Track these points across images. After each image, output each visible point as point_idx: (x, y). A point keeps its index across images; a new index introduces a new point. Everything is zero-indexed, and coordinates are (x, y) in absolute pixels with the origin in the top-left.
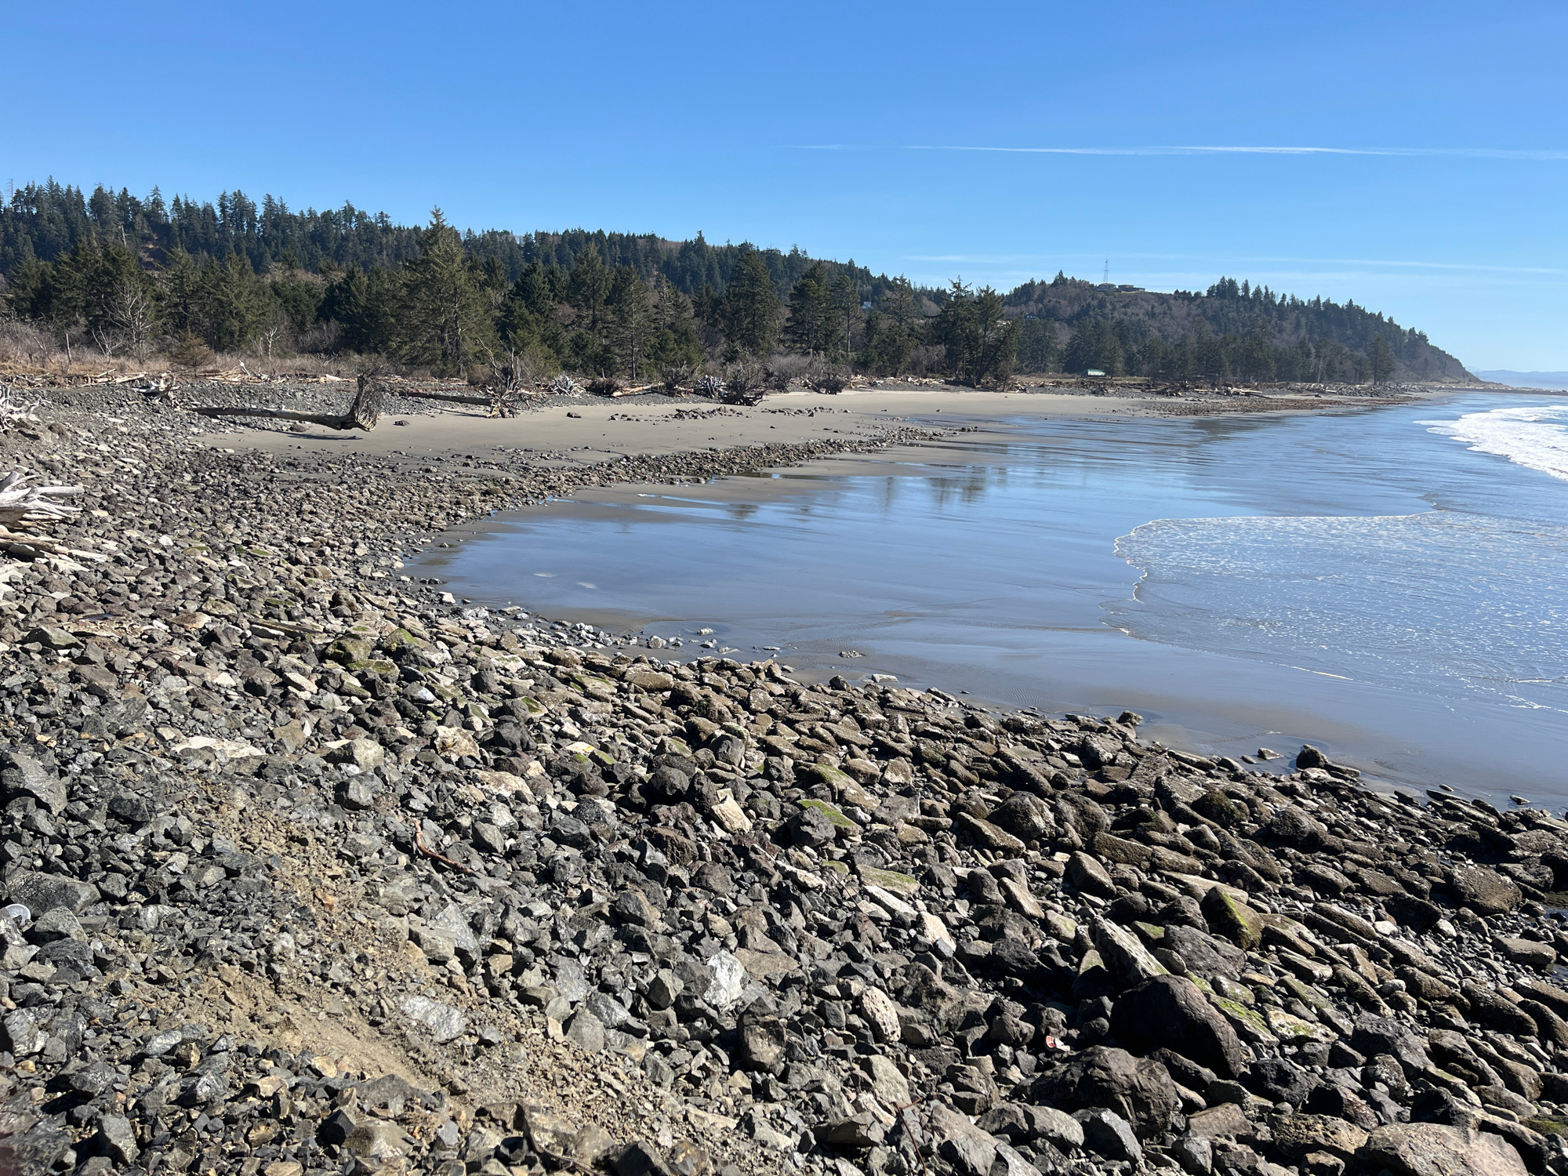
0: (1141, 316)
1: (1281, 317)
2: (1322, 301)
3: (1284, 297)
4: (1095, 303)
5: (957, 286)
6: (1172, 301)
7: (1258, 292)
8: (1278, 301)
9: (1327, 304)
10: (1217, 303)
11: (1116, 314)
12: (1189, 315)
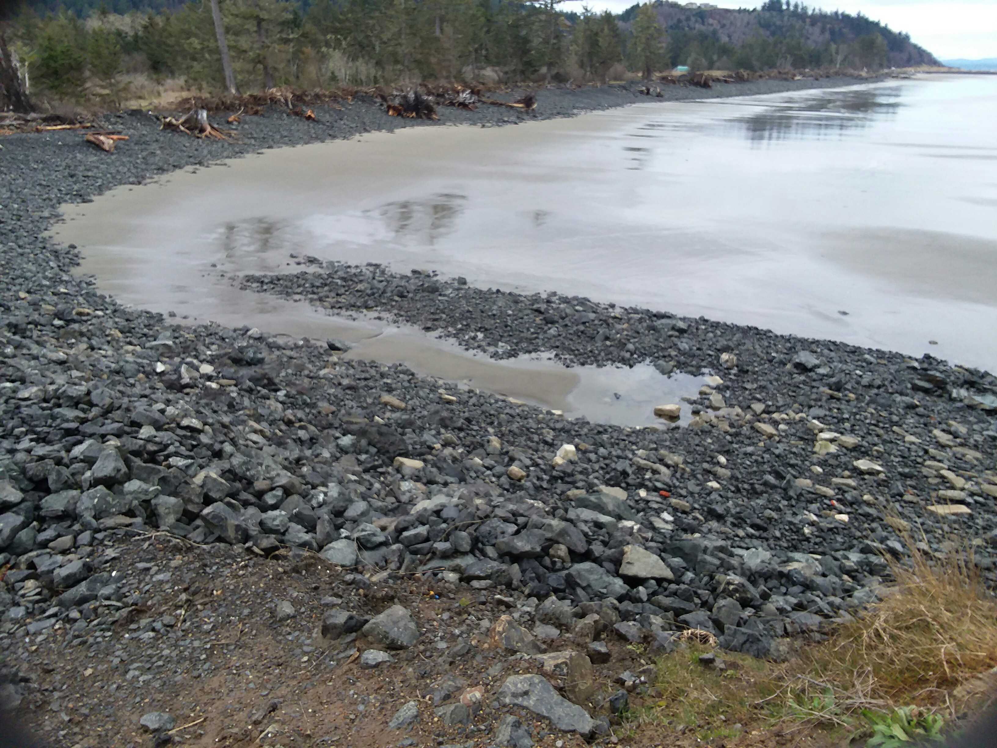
0: (715, 26)
1: (813, 24)
2: (840, 12)
3: (814, 10)
4: (683, 17)
5: (586, 10)
6: (737, 14)
7: (796, 6)
8: (810, 12)
9: (843, 14)
10: (767, 14)
11: (697, 26)
12: (748, 23)
